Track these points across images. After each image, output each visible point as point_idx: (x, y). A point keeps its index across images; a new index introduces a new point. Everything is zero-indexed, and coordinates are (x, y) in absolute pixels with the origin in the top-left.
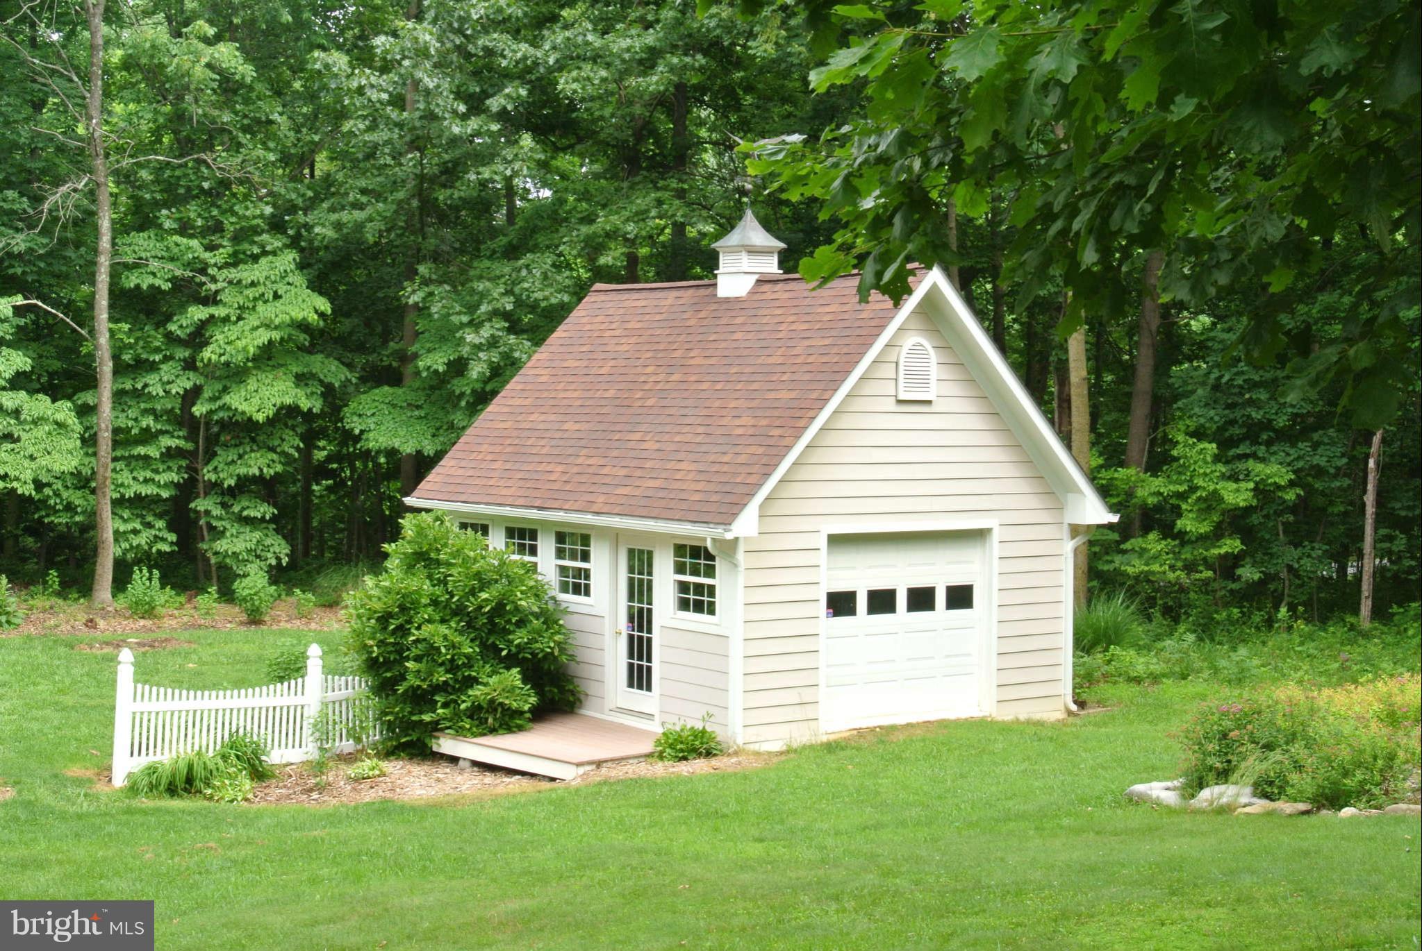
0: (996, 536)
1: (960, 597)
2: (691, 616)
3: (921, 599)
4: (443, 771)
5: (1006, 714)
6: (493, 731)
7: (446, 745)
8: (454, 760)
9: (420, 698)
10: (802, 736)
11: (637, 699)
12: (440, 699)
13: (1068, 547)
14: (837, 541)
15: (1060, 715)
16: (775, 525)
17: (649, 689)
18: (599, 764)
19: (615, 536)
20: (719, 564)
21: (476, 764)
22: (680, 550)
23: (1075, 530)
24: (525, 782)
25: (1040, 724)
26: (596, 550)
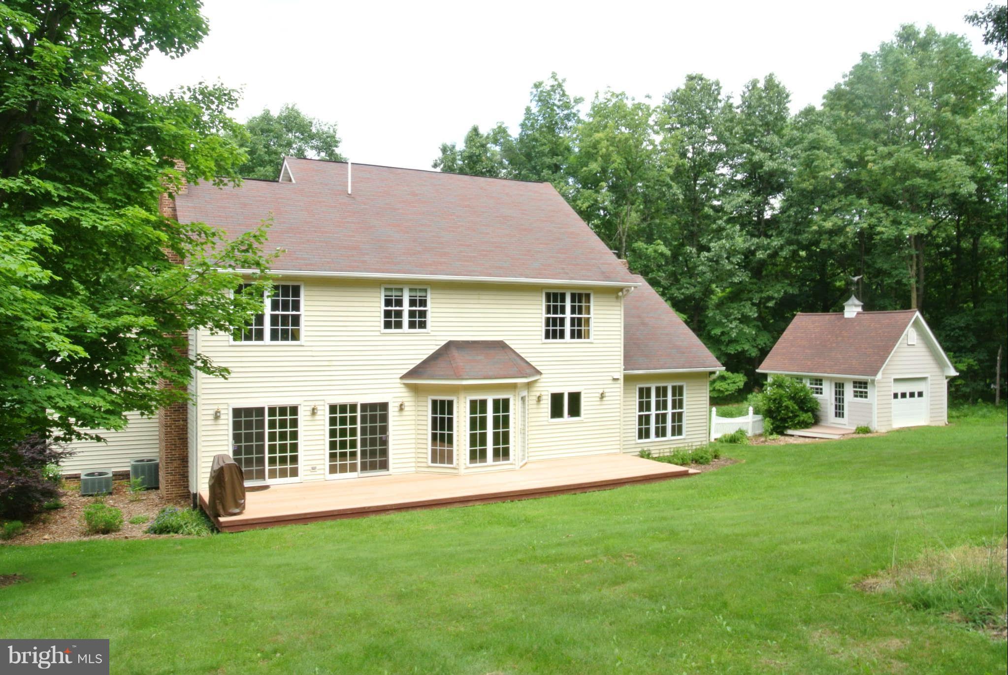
0: (929, 379)
1: (920, 394)
2: (859, 399)
3: (912, 395)
4: (787, 438)
5: (933, 424)
6: (803, 428)
7: (790, 432)
8: (792, 436)
9: (784, 420)
10: (888, 428)
11: (839, 420)
12: (789, 420)
13: (946, 382)
14: (896, 380)
15: (944, 425)
16: (886, 376)
17: (843, 417)
18: (843, 435)
19: (830, 379)
20: (868, 386)
21: (800, 436)
22: (855, 383)
23: (947, 377)
24: (810, 439)
25: (939, 427)
26: (824, 383)
